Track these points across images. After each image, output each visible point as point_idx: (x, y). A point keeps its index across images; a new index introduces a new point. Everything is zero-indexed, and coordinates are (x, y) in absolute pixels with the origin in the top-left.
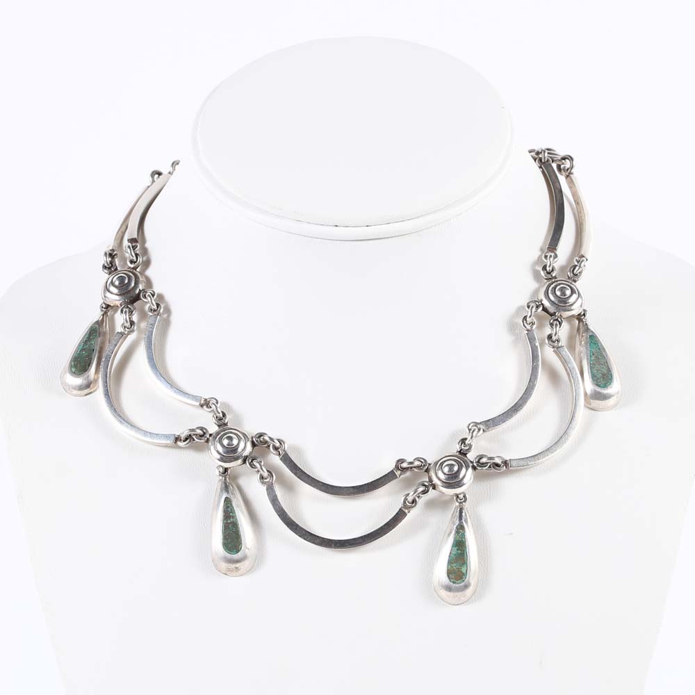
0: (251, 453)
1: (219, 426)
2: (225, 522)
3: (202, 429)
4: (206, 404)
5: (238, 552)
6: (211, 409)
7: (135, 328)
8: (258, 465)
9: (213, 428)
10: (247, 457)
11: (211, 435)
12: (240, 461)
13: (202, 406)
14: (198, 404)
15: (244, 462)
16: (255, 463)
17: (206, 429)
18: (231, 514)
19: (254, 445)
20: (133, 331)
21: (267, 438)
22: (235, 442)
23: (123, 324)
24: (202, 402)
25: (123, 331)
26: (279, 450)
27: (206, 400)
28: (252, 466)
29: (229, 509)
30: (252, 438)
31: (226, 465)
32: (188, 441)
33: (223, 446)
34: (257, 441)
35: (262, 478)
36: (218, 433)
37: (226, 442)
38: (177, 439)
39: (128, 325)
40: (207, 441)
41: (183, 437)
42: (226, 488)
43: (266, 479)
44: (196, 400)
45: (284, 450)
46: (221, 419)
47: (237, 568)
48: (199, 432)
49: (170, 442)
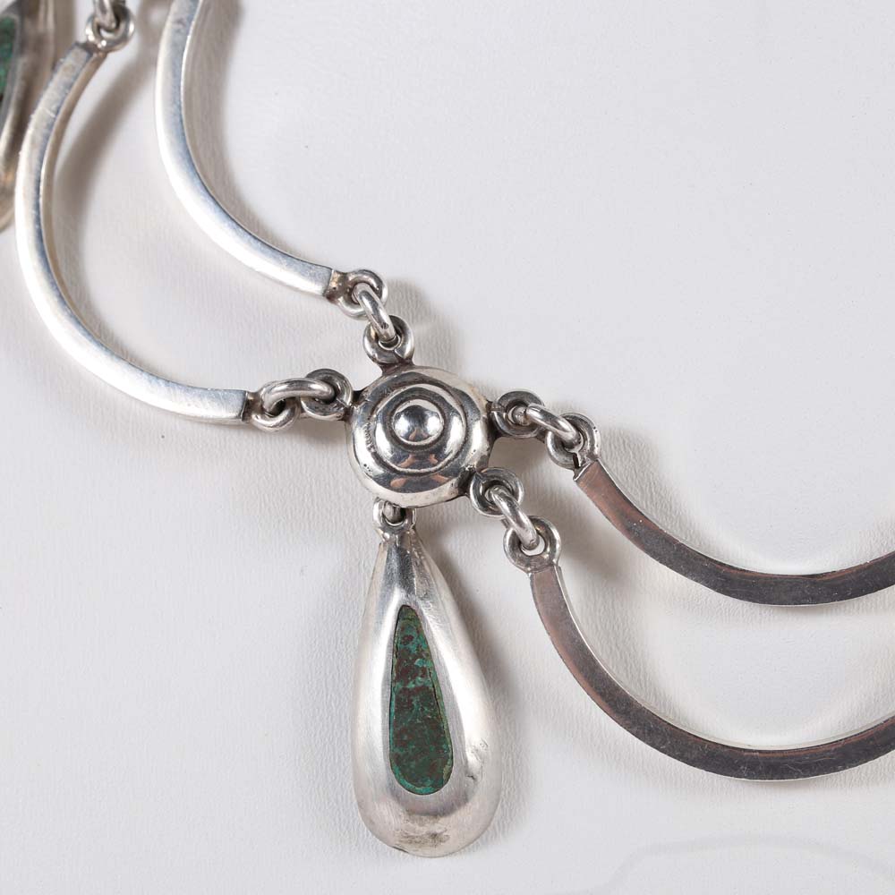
0: (484, 461)
1: (384, 366)
2: (399, 685)
3: (328, 377)
4: (344, 289)
5: (438, 785)
6: (359, 310)
7: (132, 27)
8: (504, 506)
9: (364, 373)
10: (471, 474)
11: (357, 396)
12: (448, 488)
13: (331, 296)
14: (317, 288)
15: (463, 489)
16: (495, 498)
17: (342, 378)
18: (418, 662)
19: (493, 432)
20: (124, 39)
21: (534, 414)
22: (434, 425)
23: (92, 18)
24: (334, 285)
25: (92, 38)
26: (576, 450)
27: (344, 276)
28: (486, 505)
29: (412, 647)
30: (489, 406)
31: (405, 500)
32: (285, 414)
33: (392, 436)
34: (505, 421)
35: (517, 544)
36: (380, 394)
37: (402, 425)
38: (251, 406)
39: (108, 19)
40: (347, 416)
41: (269, 400)
42: (404, 572)
43: (531, 548)
44: (313, 277)
45: (591, 455)
46: (390, 343)
47: (434, 836)
48: (319, 388)
49: (229, 412)
